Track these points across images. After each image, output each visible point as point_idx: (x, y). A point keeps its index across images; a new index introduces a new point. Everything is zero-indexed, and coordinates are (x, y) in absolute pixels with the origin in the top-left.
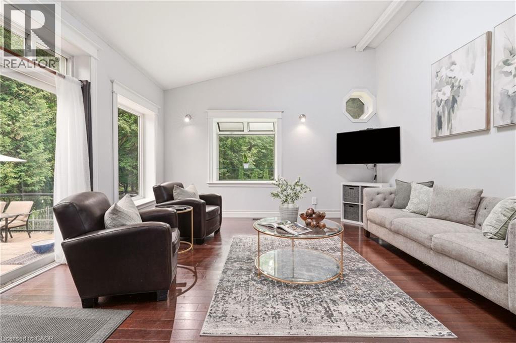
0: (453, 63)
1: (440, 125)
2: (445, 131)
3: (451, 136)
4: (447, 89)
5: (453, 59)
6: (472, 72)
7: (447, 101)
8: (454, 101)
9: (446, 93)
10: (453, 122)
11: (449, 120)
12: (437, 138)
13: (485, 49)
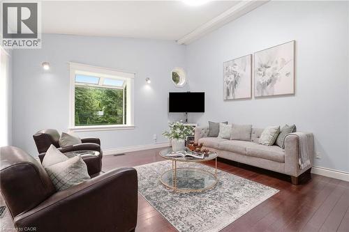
0: (235, 65)
1: (228, 94)
2: (231, 97)
3: (234, 100)
4: (232, 76)
5: (235, 63)
6: (244, 70)
7: (232, 82)
8: (236, 83)
9: (232, 78)
10: (235, 93)
11: (233, 92)
12: (227, 100)
13: (250, 62)
